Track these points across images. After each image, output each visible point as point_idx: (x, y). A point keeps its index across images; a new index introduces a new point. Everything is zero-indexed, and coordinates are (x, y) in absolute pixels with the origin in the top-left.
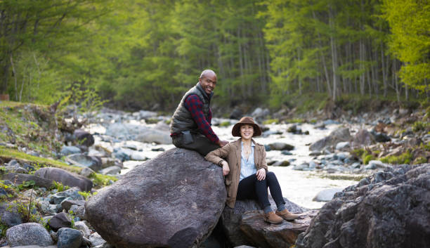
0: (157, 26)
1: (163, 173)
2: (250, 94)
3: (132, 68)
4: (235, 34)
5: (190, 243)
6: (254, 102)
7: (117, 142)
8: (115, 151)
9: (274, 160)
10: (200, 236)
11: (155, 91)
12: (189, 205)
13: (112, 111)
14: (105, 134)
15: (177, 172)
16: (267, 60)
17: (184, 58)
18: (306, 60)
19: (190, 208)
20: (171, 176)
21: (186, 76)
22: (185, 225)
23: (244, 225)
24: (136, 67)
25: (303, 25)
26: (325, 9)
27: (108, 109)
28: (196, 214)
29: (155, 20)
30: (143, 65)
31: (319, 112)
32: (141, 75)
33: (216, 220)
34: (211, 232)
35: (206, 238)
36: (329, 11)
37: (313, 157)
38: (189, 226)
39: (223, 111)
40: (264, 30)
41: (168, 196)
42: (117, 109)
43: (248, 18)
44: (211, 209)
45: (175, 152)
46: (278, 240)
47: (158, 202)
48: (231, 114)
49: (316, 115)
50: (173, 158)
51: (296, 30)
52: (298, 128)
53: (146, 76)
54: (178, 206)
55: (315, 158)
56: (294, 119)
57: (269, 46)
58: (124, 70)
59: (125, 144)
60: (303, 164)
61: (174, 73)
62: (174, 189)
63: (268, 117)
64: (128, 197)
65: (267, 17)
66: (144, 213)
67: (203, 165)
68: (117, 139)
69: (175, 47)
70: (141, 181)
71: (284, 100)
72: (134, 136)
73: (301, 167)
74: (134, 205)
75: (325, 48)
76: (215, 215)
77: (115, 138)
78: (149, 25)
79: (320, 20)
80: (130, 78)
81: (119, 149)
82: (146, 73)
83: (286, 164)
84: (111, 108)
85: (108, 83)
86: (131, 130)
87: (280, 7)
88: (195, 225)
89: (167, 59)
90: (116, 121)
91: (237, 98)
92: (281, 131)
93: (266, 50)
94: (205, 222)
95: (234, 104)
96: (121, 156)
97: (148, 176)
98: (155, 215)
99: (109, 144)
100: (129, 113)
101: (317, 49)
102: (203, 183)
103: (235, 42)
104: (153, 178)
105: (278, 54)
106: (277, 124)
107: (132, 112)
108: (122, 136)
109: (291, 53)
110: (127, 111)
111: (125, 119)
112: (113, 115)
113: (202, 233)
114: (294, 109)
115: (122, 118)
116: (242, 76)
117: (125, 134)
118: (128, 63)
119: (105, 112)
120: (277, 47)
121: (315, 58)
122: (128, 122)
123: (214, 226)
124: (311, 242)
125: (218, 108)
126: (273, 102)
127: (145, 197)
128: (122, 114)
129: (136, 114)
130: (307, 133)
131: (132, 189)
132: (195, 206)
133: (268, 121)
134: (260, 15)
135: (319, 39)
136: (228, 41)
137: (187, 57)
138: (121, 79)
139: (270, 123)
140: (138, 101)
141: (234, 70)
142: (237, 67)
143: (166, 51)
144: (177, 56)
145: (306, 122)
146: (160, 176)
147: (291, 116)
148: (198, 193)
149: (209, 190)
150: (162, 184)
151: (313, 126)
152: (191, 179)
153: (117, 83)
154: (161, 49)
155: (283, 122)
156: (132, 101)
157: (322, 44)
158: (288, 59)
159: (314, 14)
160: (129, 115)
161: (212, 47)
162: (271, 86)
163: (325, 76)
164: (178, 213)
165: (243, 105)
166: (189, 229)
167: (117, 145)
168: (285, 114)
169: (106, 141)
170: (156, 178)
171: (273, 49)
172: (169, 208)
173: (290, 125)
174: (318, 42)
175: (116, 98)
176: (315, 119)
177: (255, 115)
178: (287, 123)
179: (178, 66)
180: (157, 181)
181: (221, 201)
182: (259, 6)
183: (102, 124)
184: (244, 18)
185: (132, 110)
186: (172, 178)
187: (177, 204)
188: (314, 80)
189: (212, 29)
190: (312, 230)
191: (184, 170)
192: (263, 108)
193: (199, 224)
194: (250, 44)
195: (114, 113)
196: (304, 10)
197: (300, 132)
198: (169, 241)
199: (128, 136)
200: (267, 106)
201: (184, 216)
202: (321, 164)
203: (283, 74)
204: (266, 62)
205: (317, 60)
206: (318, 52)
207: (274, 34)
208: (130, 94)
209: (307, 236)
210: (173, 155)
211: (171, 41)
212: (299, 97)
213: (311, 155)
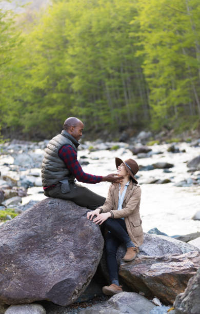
0: (54, 68)
1: (38, 224)
2: (134, 120)
3: (36, 105)
4: (119, 71)
5: (69, 294)
6: (139, 127)
7: (23, 170)
8: (21, 179)
9: (157, 178)
10: (79, 286)
11: (56, 123)
12: (66, 255)
13: (21, 142)
14: (13, 164)
15: (52, 222)
16: (147, 92)
17: (78, 94)
18: (179, 90)
19: (67, 258)
20: (46, 227)
21: (81, 109)
22: (63, 276)
23: (123, 271)
24: (39, 104)
25: (175, 60)
26: (193, 46)
27: (18, 141)
28: (74, 264)
29: (53, 64)
30: (45, 102)
31: (193, 132)
32: (44, 111)
33: (94, 269)
34: (90, 281)
35: (85, 287)
36: (196, 47)
37: (190, 173)
38: (68, 277)
39: (114, 136)
40: (143, 66)
41: (44, 247)
42: (26, 140)
43: (129, 56)
44: (89, 258)
45: (49, 202)
46: (158, 285)
47: (35, 254)
48: (120, 138)
49: (190, 135)
50: (47, 209)
51: (169, 65)
52: (176, 147)
53: (48, 110)
54: (55, 257)
55: (192, 174)
56: (173, 139)
57: (148, 80)
58: (29, 108)
59: (30, 172)
60: (182, 181)
61: (70, 107)
62: (51, 240)
63: (151, 138)
64: (5, 251)
65: (144, 55)
66: (22, 267)
67: (78, 213)
68: (23, 168)
69: (70, 84)
70: (17, 234)
71: (163, 124)
72: (37, 164)
73: (180, 184)
74: (11, 259)
75: (194, 78)
76: (93, 263)
77: (22, 167)
78: (48, 68)
79: (189, 55)
80: (35, 114)
81: (25, 177)
82: (47, 108)
83: (167, 181)
84: (20, 140)
85: (16, 119)
86: (36, 159)
87: (155, 45)
88: (73, 275)
89: (64, 95)
90: (23, 151)
91: (124, 124)
92: (162, 151)
93: (145, 83)
94: (84, 271)
95: (122, 129)
96: (26, 184)
97: (24, 228)
98: (32, 268)
99: (16, 173)
100: (35, 143)
101: (187, 80)
102: (79, 232)
103: (119, 77)
104: (28, 230)
105: (155, 86)
106: (159, 144)
107: (38, 141)
108: (27, 165)
109: (167, 85)
110: (34, 141)
111: (31, 149)
112: (22, 146)
113: (80, 283)
114: (172, 131)
115: (29, 148)
116: (127, 106)
117: (30, 163)
118: (32, 101)
119: (15, 143)
120: (154, 80)
121: (187, 87)
122: (34, 151)
123: (92, 275)
124: (190, 307)
125: (109, 134)
126: (154, 125)
127: (22, 251)
128: (29, 144)
129: (41, 143)
130: (184, 151)
131: (8, 243)
132: (72, 256)
133: (151, 143)
134: (138, 53)
135: (189, 71)
136: (113, 77)
137: (80, 92)
138: (27, 115)
139: (152, 145)
140: (43, 132)
141: (120, 100)
142: (123, 98)
143: (63, 88)
144: (72, 92)
145: (182, 141)
146: (35, 227)
147: (170, 137)
148: (74, 243)
149: (85, 239)
150: (38, 236)
151: (189, 144)
152: (67, 228)
153: (24, 118)
154: (59, 87)
155: (163, 142)
156: (38, 132)
157: (192, 75)
158: (164, 90)
159: (183, 50)
160: (35, 145)
161: (101, 83)
162: (152, 112)
163: (196, 102)
164: (55, 264)
165: (130, 130)
166: (67, 280)
167: (23, 173)
168: (165, 135)
169: (14, 171)
170: (32, 230)
171: (151, 82)
172: (46, 260)
173: (169, 145)
174: (188, 73)
175: (24, 131)
176: (190, 138)
177: (140, 137)
178: (167, 143)
179: (74, 101)
180: (32, 233)
181: (98, 249)
182: (137, 46)
183: (11, 154)
184: (126, 56)
185: (39, 139)
186: (48, 230)
187: (55, 255)
188: (187, 105)
189: (100, 68)
190: (190, 293)
191: (59, 220)
192: (147, 132)
193: (77, 274)
194: (132, 78)
195: (23, 143)
196: (175, 48)
197: (178, 151)
198: (48, 294)
199: (33, 164)
200: (150, 129)
201: (62, 267)
202: (197, 180)
203: (161, 103)
204: (146, 93)
205: (188, 89)
206: (189, 82)
207: (151, 69)
208: (36, 126)
209: (185, 300)
210: (48, 205)
211: (67, 80)
212: (176, 120)
213: (189, 171)
